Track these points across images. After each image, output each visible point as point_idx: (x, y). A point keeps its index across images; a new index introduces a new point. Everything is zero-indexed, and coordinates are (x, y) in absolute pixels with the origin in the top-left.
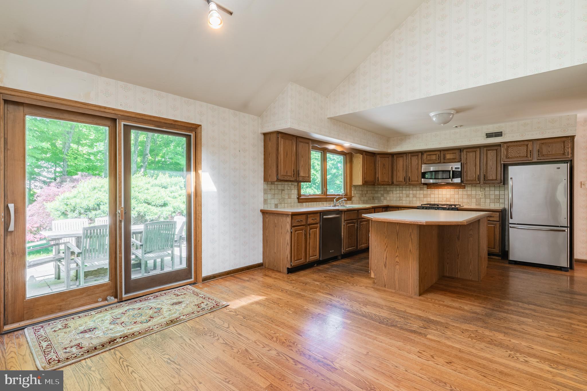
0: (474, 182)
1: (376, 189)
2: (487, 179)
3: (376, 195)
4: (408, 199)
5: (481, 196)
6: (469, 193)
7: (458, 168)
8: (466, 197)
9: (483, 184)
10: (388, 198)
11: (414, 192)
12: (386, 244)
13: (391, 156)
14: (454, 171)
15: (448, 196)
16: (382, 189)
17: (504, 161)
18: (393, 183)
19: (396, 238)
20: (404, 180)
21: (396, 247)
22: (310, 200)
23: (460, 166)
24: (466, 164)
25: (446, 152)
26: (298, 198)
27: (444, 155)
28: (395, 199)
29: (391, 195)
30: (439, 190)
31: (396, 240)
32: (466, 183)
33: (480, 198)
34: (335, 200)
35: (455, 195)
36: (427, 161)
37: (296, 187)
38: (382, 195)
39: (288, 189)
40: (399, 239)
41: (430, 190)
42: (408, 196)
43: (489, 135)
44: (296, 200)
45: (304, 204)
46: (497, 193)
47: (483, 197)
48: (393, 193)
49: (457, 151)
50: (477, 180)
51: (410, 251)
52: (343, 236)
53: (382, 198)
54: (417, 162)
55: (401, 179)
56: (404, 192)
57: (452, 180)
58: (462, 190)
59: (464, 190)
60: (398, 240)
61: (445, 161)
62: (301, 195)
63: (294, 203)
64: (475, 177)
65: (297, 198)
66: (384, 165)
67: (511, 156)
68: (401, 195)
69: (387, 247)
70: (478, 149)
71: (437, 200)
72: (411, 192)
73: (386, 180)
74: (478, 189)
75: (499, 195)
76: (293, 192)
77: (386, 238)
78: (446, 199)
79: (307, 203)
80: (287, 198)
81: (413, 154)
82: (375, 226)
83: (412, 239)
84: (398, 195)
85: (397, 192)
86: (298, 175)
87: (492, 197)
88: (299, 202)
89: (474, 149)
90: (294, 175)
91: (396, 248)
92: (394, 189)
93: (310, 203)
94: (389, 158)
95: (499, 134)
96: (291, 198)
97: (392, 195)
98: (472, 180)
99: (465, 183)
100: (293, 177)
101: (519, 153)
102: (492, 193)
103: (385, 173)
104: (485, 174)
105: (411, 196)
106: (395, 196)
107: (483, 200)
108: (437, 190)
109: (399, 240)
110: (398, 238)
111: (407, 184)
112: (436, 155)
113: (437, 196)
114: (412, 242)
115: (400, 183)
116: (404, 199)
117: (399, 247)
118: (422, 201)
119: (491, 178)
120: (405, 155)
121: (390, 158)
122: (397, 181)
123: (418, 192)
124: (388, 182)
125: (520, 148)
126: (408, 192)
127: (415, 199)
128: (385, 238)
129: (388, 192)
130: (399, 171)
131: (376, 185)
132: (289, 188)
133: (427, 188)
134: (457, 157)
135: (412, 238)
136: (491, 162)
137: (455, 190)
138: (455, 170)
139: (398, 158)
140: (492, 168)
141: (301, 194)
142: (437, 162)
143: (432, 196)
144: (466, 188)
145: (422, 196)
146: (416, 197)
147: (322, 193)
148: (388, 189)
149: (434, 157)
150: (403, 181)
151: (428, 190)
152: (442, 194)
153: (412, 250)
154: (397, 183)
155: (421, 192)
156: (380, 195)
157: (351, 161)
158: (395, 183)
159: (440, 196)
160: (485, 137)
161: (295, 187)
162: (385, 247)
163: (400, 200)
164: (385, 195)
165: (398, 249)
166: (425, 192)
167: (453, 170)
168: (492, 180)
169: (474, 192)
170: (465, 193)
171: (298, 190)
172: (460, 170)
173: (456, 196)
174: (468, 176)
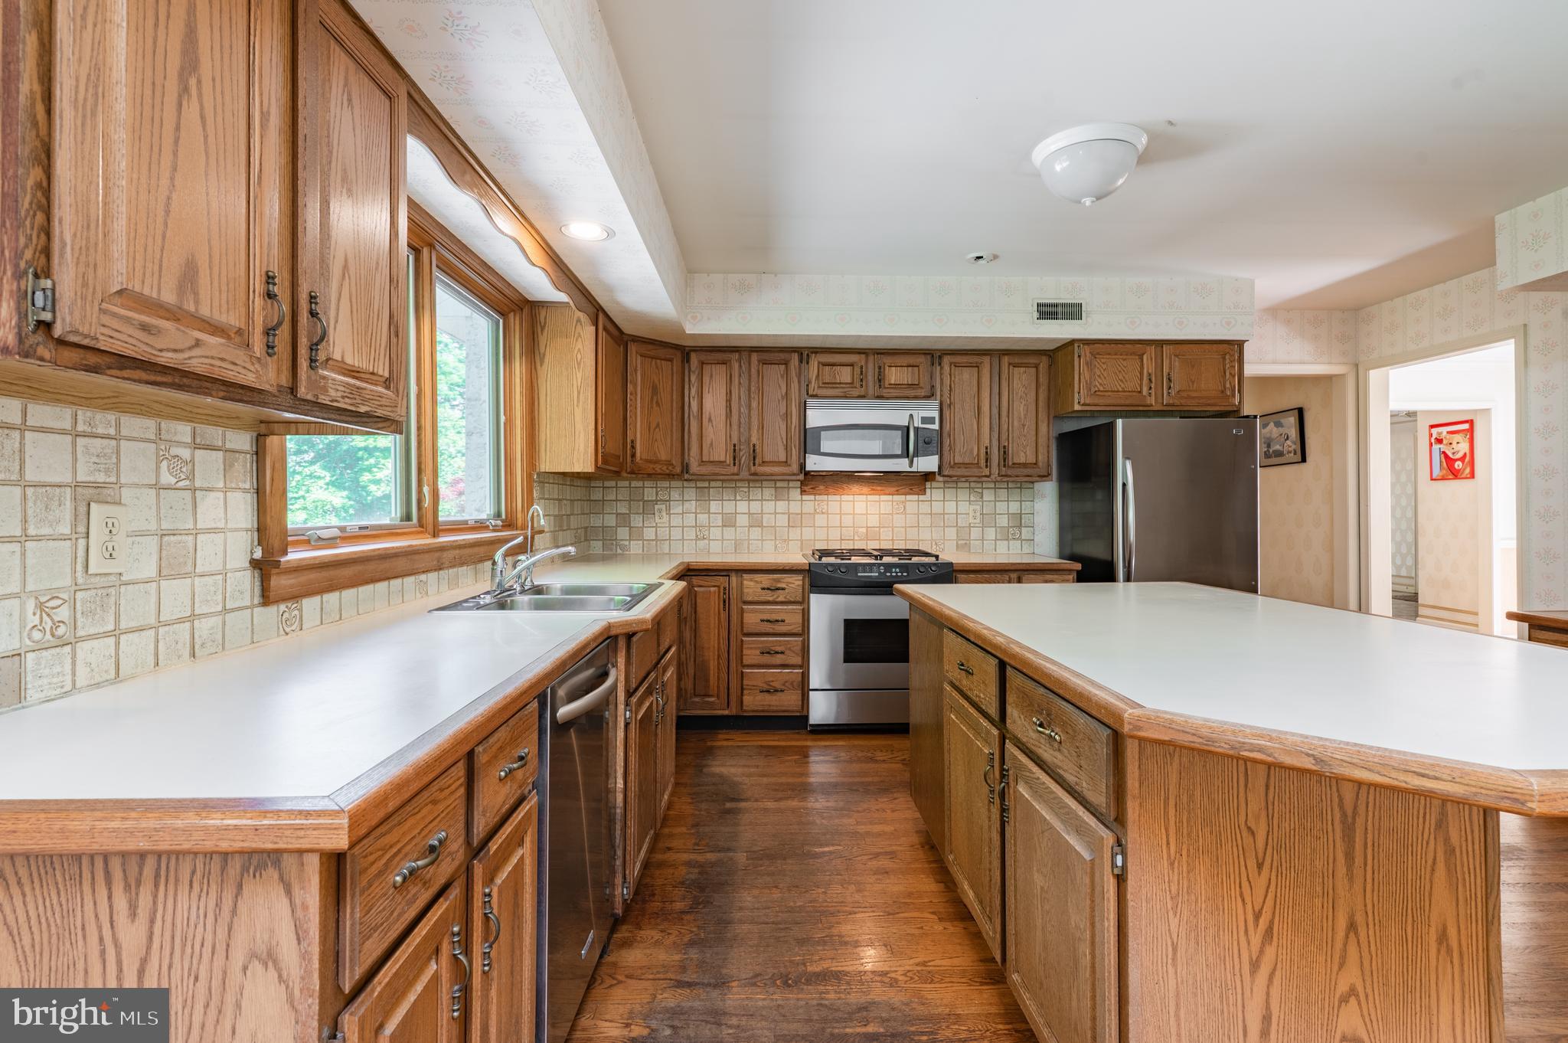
0: (976, 471)
1: (597, 495)
2: (1010, 463)
3: (596, 521)
4: (729, 533)
5: (971, 520)
6: (937, 507)
7: (931, 420)
8: (926, 521)
9: (999, 479)
10: (649, 533)
11: (755, 506)
12: (1257, 916)
13: (679, 354)
14: (918, 428)
15: (873, 521)
16: (623, 494)
17: (1082, 402)
18: (686, 468)
19: (1340, 857)
20: (734, 459)
21: (1342, 923)
22: (347, 572)
23: (936, 414)
24: (950, 406)
25: (888, 360)
26: (264, 567)
27: (880, 368)
28: (676, 534)
29: (662, 519)
30: (845, 498)
31: (1341, 870)
32: (951, 473)
33: (970, 527)
34: (498, 556)
35: (895, 516)
36: (819, 387)
37: (244, 466)
38: (624, 520)
39: (158, 487)
40: (1358, 860)
41: (812, 497)
42: (729, 522)
43: (1048, 312)
44: (245, 583)
45: (310, 604)
46: (1014, 507)
47: (978, 521)
48: (668, 509)
49: (921, 359)
50: (983, 463)
51: (1443, 937)
52: (620, 798)
53: (623, 533)
54: (784, 391)
55: (720, 453)
56: (714, 506)
57: (911, 464)
58: (915, 497)
59: (922, 497)
60: (1351, 877)
61: (885, 392)
62: (284, 532)
63: (225, 611)
64: (978, 455)
65: (255, 564)
66: (655, 390)
67: (1102, 389)
68: (703, 518)
69: (1269, 931)
70: (986, 360)
71: (835, 534)
72: (742, 507)
73: (663, 456)
74: (963, 494)
75: (1021, 514)
76: (211, 509)
77: (1260, 866)
78: (864, 530)
79: (332, 598)
80: (151, 571)
81: (766, 356)
82: (1174, 778)
83: (1450, 852)
84: (690, 519)
85: (687, 505)
86: (313, 347)
87: (1003, 521)
88: (267, 598)
89: (975, 359)
90: (269, 331)
91: (1341, 934)
92: (675, 495)
93: (349, 594)
94: (671, 360)
95: (1073, 311)
96: (192, 574)
97: (666, 518)
98: (966, 465)
99: (946, 473)
100: (258, 347)
101: (1122, 381)
102: (1001, 507)
103: (658, 425)
104: (1006, 444)
105: (743, 520)
106: (676, 521)
107: (975, 533)
108: (837, 497)
109: (1358, 871)
110: (1349, 856)
111: (744, 474)
112: (852, 365)
113: (835, 520)
114: (1451, 870)
115: (717, 470)
116: (716, 533)
117: (1359, 919)
118: (785, 541)
119: (1023, 460)
120: (737, 355)
121: (677, 362)
122: (702, 463)
123: (769, 506)
124: (669, 463)
125: (1125, 363)
126: (729, 507)
127: (756, 533)
128: (1252, 864)
129: (648, 509)
130: (710, 420)
131: (624, 474)
132: (167, 478)
133: (803, 492)
134: (925, 381)
135: (1455, 839)
136: (1022, 406)
137: (896, 498)
138: (921, 426)
139: (707, 368)
140: (1024, 425)
141: (290, 526)
142: (856, 393)
143: (820, 520)
144: (928, 491)
145: (782, 520)
146: (761, 526)
147: (408, 517)
148: (650, 494)
149: (845, 375)
150: (729, 460)
151: (805, 497)
152: (854, 514)
153: (1452, 932)
154: (704, 470)
155: (781, 506)
156: (611, 520)
157: (533, 351)
158: (694, 467)
159: (848, 521)
160: (1036, 315)
161: (227, 467)
162: (1256, 940)
163: (697, 539)
164: (637, 521)
165: (1352, 935)
166: (795, 507)
167: (916, 425)
168: (1025, 465)
169: (951, 507)
170: (925, 508)
171: (259, 492)
172: (936, 427)
173: (899, 520)
174: (957, 450)
